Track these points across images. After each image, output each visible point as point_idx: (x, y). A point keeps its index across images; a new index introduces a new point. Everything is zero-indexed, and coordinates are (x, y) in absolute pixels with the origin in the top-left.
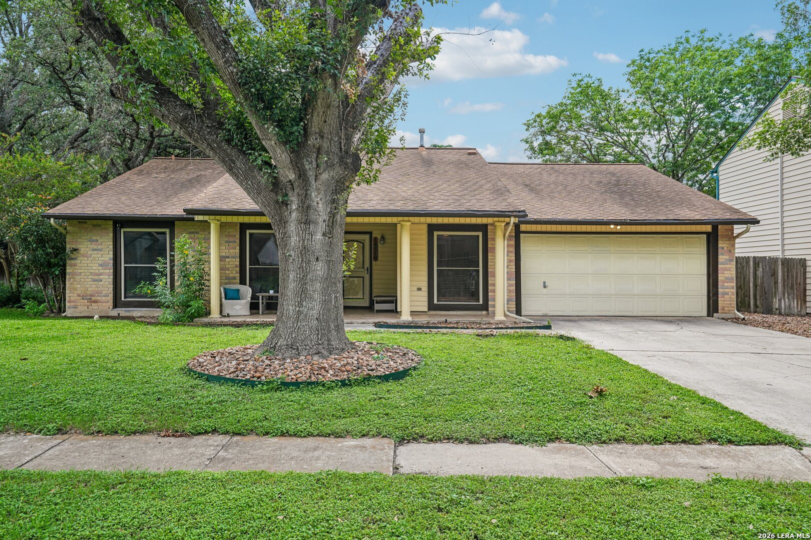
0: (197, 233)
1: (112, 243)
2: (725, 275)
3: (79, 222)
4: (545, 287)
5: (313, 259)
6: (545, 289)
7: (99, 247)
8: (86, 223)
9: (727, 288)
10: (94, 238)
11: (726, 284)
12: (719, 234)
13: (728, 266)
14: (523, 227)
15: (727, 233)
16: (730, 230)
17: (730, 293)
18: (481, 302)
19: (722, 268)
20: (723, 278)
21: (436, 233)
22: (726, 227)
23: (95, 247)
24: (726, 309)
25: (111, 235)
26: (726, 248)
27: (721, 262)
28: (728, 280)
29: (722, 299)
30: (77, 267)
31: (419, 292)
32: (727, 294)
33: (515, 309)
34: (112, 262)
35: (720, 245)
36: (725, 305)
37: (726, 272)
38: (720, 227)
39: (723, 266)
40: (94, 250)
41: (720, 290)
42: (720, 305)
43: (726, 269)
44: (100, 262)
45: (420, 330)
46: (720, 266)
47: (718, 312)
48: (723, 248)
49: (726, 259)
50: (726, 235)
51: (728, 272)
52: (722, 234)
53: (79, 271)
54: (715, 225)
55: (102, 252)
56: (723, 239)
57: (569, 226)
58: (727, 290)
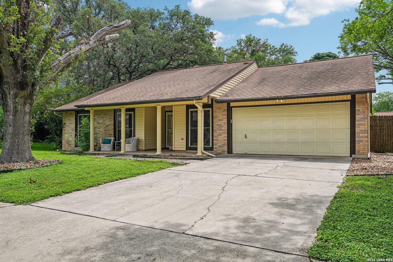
0: (100, 115)
1: (75, 121)
2: (360, 129)
3: (66, 113)
4: (246, 137)
5: (8, 125)
6: (246, 139)
7: (71, 122)
8: (68, 112)
9: (362, 137)
10: (70, 119)
11: (361, 135)
12: (356, 101)
13: (363, 122)
14: (232, 104)
15: (362, 100)
16: (364, 97)
17: (364, 141)
18: (211, 146)
19: (358, 124)
20: (359, 131)
21: (190, 110)
22: (361, 95)
23: (70, 122)
24: (361, 151)
25: (75, 117)
26: (361, 110)
27: (357, 120)
28: (362, 132)
29: (358, 145)
30: (65, 131)
31: (182, 140)
32: (362, 141)
33: (227, 150)
34: (75, 128)
35: (356, 108)
36: (360, 149)
37: (361, 127)
38: (357, 96)
39: (358, 123)
40: (70, 123)
41: (356, 139)
42: (357, 149)
43: (361, 125)
44: (71, 128)
45: (141, 159)
46: (356, 123)
47: (355, 154)
48: (359, 110)
49: (361, 118)
50: (361, 101)
51: (363, 127)
52: (358, 100)
53: (66, 132)
54: (353, 95)
55: (72, 124)
56: (359, 104)
57: (260, 102)
58: (361, 139)
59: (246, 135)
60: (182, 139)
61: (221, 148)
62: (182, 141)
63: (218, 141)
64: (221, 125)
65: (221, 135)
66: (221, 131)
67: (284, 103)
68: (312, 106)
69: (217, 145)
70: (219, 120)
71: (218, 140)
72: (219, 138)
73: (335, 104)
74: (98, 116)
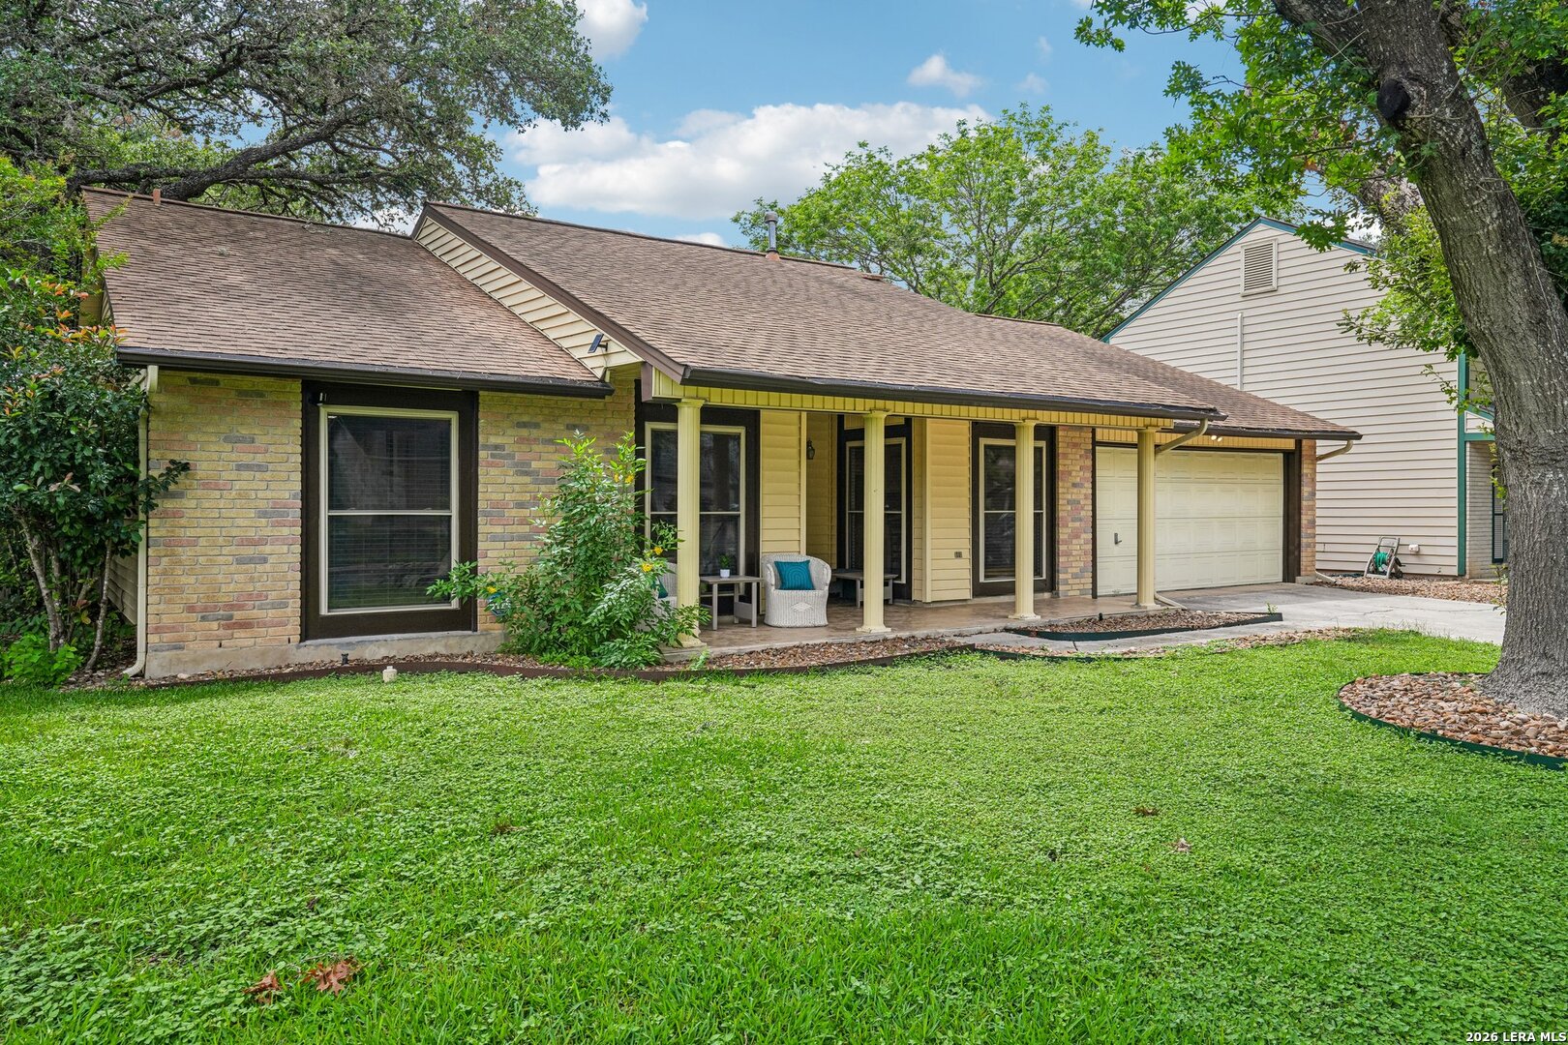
1: (299, 449)
2: (1308, 518)
3: (194, 381)
4: (1116, 542)
6: (1116, 548)
7: (259, 458)
10: (244, 431)
11: (1309, 531)
12: (1303, 454)
15: (1310, 453)
16: (1314, 448)
18: (1045, 576)
19: (1305, 506)
20: (1306, 522)
21: (983, 442)
22: (1311, 442)
23: (246, 458)
24: (1308, 568)
25: (298, 423)
26: (1309, 476)
27: (1305, 497)
29: (1305, 554)
32: (1309, 545)
34: (297, 502)
35: (1304, 471)
36: (1307, 564)
38: (1304, 443)
39: (1306, 503)
40: (241, 467)
41: (1303, 540)
42: (1303, 564)
43: (1308, 508)
44: (262, 504)
46: (1303, 503)
47: (1298, 574)
48: (1307, 475)
49: (1309, 493)
50: (1310, 456)
51: (1311, 512)
52: (1307, 453)
53: (190, 532)
54: (1299, 440)
55: (267, 476)
56: (1307, 461)
58: (1310, 541)
59: (1116, 535)
60: (958, 555)
61: (1077, 581)
62: (958, 560)
63: (1071, 559)
64: (1079, 502)
65: (1077, 537)
66: (1077, 524)
67: (1226, 445)
68: (1255, 457)
69: (1069, 570)
70: (1074, 485)
71: (1071, 555)
72: (1074, 547)
73: (1265, 458)
74: (524, 432)
